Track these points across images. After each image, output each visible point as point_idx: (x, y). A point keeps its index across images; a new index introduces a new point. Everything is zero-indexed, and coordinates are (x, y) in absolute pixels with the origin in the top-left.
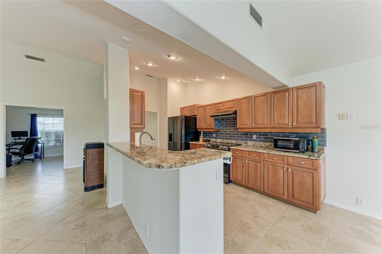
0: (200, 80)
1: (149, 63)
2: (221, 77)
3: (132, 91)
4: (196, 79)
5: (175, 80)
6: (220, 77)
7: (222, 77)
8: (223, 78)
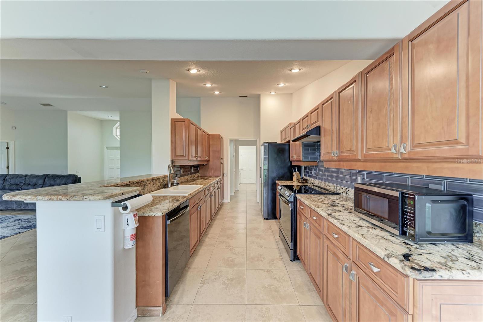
0: (287, 84)
1: (206, 84)
2: (291, 71)
3: (175, 121)
4: (279, 84)
5: (268, 93)
6: (289, 72)
7: (293, 69)
8: (295, 71)
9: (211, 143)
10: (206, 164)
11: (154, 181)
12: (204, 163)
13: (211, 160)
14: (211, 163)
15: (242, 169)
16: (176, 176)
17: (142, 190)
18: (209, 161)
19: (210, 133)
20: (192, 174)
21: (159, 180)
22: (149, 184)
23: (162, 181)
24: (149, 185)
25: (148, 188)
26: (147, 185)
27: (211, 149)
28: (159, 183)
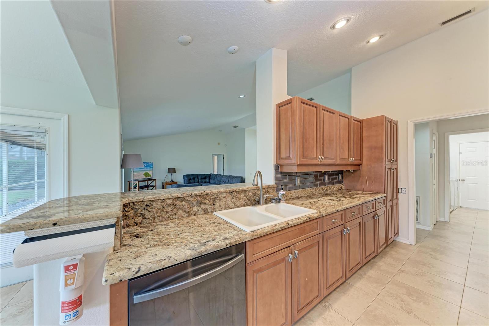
9: (365, 134)
10: (354, 171)
11: (235, 194)
12: (350, 169)
13: (365, 163)
14: (364, 168)
15: (463, 180)
16: (281, 187)
17: (209, 206)
18: (361, 164)
19: (361, 118)
20: (324, 184)
21: (245, 193)
22: (225, 197)
23: (251, 194)
24: (224, 200)
25: (222, 204)
26: (220, 200)
27: (365, 145)
28: (245, 197)
